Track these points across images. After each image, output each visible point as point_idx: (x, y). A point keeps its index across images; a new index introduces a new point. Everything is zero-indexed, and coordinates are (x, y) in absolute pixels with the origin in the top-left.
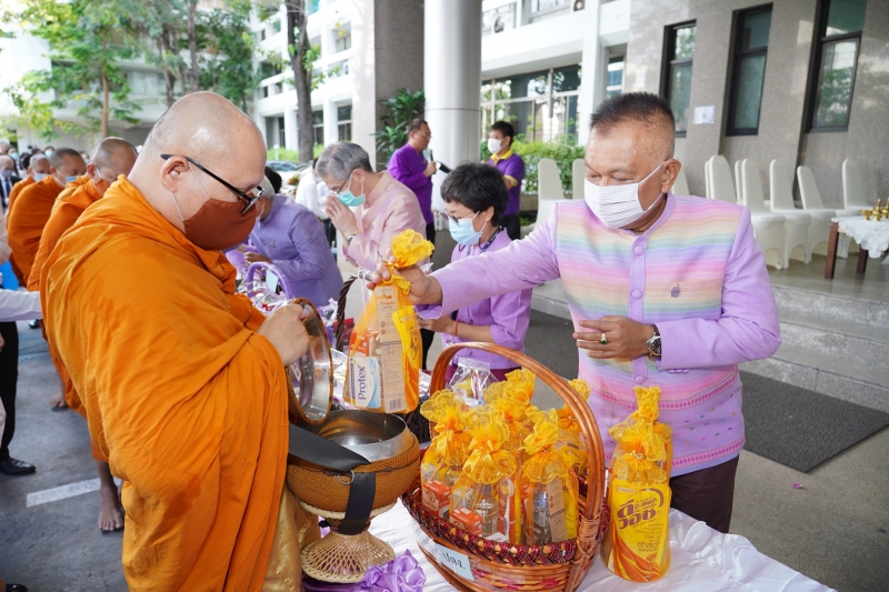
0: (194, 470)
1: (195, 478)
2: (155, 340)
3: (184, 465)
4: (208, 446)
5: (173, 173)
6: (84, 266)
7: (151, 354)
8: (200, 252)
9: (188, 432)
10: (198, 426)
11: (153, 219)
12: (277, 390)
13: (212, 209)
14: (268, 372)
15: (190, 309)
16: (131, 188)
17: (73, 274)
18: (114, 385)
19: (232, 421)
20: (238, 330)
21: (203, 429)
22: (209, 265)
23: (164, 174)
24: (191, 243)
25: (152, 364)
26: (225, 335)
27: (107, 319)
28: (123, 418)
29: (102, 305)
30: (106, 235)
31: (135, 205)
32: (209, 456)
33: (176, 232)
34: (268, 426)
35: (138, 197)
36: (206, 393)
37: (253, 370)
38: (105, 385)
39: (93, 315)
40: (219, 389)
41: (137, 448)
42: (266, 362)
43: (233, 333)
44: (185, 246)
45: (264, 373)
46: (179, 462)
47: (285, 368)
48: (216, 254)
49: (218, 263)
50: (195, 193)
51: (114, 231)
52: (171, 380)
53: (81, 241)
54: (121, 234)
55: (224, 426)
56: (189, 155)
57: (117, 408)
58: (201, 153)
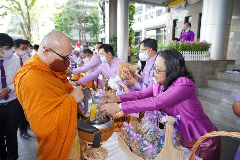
0: (50, 131)
1: (50, 133)
2: (40, 97)
4: (54, 125)
5: (46, 52)
6: (22, 78)
7: (39, 101)
8: (56, 73)
9: (48, 121)
10: (51, 119)
11: (42, 65)
12: (74, 109)
13: (56, 61)
14: (72, 105)
15: (50, 89)
16: (37, 56)
17: (20, 80)
18: (29, 109)
19: (61, 118)
20: (65, 94)
21: (53, 120)
22: (58, 76)
25: (39, 103)
26: (61, 95)
27: (27, 92)
28: (32, 117)
29: (26, 88)
30: (28, 70)
31: (37, 61)
32: (54, 127)
33: (48, 68)
34: (71, 119)
35: (38, 59)
36: (54, 111)
37: (68, 104)
38: (27, 109)
39: (24, 90)
40: (58, 110)
41: (35, 125)
42: (71, 102)
43: (63, 95)
44: (51, 71)
45: (71, 105)
46: (46, 129)
47: (77, 104)
48: (60, 73)
49: (61, 75)
50: (52, 57)
51: (31, 68)
52: (44, 108)
53: (22, 71)
54: (32, 69)
55: (58, 119)
56: (50, 48)
57: (30, 115)
58: (53, 47)
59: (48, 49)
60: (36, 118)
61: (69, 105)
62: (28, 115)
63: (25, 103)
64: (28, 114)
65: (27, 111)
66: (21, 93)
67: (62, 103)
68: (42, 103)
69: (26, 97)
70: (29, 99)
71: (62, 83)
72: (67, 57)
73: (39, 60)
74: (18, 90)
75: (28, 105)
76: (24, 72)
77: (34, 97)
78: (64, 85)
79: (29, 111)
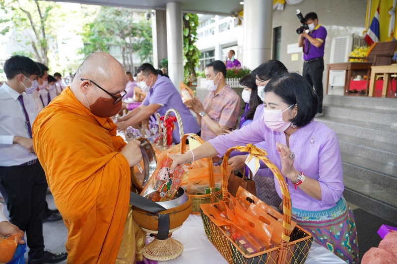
0: (85, 210)
1: (85, 213)
2: (71, 155)
3: (80, 208)
4: (91, 200)
5: (85, 86)
6: (45, 125)
7: (69, 162)
8: (99, 119)
9: (83, 195)
10: (87, 192)
11: (78, 105)
12: (125, 177)
13: (101, 101)
14: (122, 170)
15: (88, 143)
16: (70, 91)
17: (40, 128)
18: (54, 174)
19: (102, 190)
20: (111, 152)
21: (89, 193)
22: (102, 124)
23: (81, 87)
24: (93, 115)
25: (69, 166)
26: (104, 154)
27: (52, 147)
28: (57, 187)
29: (50, 141)
30: (55, 112)
31: (70, 99)
32: (91, 204)
33: (87, 110)
34: (120, 192)
36: (92, 178)
37: (115, 169)
38: (50, 174)
39: (47, 145)
40: (99, 177)
41: (62, 200)
42: (121, 165)
43: (108, 153)
44: (91, 116)
45: (120, 170)
46: (79, 206)
47: (131, 168)
48: (105, 119)
49: (107, 123)
50: (94, 94)
51: (58, 110)
52: (77, 173)
53: (45, 114)
54: (61, 111)
55: (99, 192)
56: (91, 79)
57: (54, 184)
58: (96, 78)
59: (89, 82)
60: (63, 189)
61: (117, 170)
62: (51, 184)
63: (48, 164)
64: (52, 182)
65: (50, 178)
66: (42, 149)
67: (106, 166)
68: (74, 165)
69: (49, 156)
70: (54, 158)
71: (109, 136)
72: (118, 94)
73: (72, 97)
74: (38, 144)
75: (51, 168)
76: (47, 115)
77: (61, 156)
78: (111, 138)
79: (53, 177)
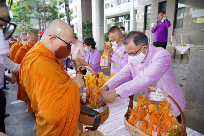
0: (61, 116)
1: (61, 118)
2: (51, 83)
5: (52, 40)
7: (51, 87)
8: (58, 60)
11: (47, 52)
12: (78, 95)
13: (61, 48)
17: (30, 66)
18: (41, 95)
19: (70, 103)
21: (63, 105)
22: (60, 63)
23: (50, 40)
25: (51, 89)
26: (65, 82)
27: (39, 78)
28: (44, 103)
29: (38, 74)
30: (38, 56)
31: (43, 48)
32: (65, 112)
34: (76, 104)
35: (43, 46)
36: (63, 96)
37: (73, 90)
39: (36, 76)
41: (47, 111)
45: (75, 91)
46: (58, 114)
50: (58, 44)
52: (55, 93)
53: (31, 58)
54: (41, 56)
55: (68, 105)
57: (42, 101)
58: (59, 34)
59: (55, 36)
60: (48, 104)
64: (40, 99)
67: (68, 89)
68: (53, 89)
79: (41, 97)
